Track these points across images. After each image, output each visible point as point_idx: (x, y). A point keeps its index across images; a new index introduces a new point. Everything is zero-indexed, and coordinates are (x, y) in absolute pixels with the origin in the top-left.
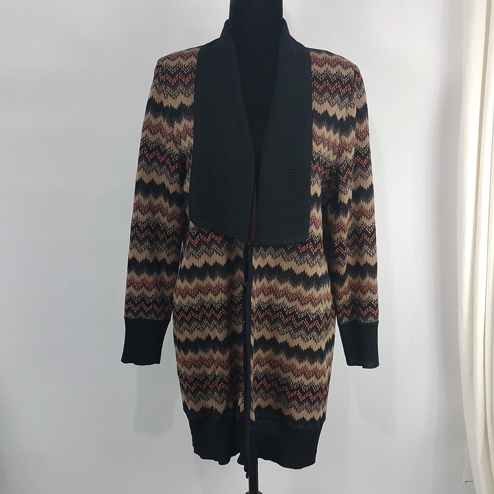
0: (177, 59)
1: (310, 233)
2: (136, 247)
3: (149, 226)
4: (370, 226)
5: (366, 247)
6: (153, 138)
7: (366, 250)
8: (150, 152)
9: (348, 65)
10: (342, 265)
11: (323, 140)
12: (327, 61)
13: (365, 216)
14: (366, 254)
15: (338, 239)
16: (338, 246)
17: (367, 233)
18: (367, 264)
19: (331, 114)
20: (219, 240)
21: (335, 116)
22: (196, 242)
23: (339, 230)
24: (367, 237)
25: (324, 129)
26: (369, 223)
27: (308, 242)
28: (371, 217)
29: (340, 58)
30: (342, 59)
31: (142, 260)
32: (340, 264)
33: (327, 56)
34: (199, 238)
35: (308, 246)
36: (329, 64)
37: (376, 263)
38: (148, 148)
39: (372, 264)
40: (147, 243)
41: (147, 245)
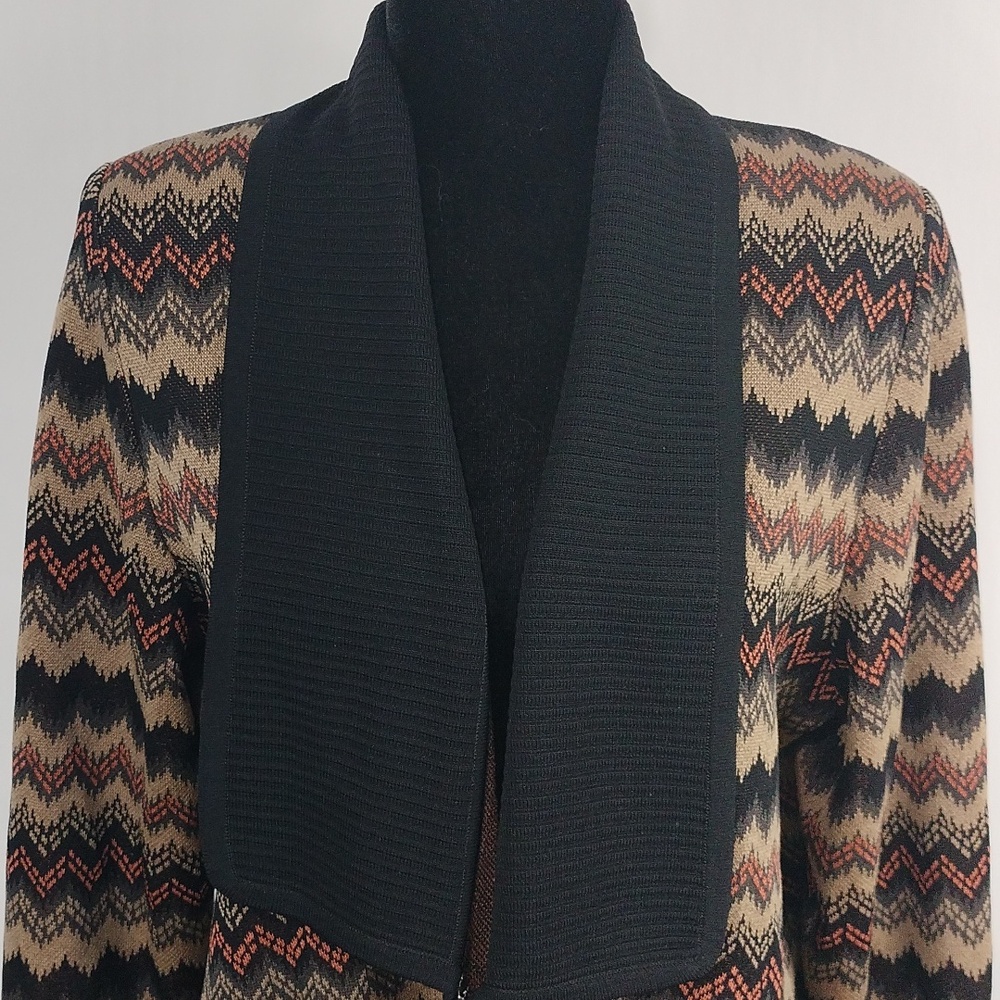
0: (159, 177)
1: (731, 932)
2: (25, 919)
3: (72, 841)
4: (967, 828)
5: (949, 907)
6: (72, 501)
7: (948, 919)
8: (65, 554)
9: (898, 194)
10: (854, 984)
11: (789, 533)
12: (803, 179)
13: (948, 788)
14: (948, 931)
15: (840, 898)
16: (841, 923)
17: (955, 855)
18: (952, 973)
19: (825, 415)
20: (338, 960)
21: (841, 420)
22: (242, 957)
23: (847, 866)
24: (953, 868)
25: (797, 481)
26: (961, 817)
27: (724, 967)
28: (972, 795)
29: (860, 162)
30: (871, 170)
31: (49, 971)
32: (845, 979)
33: (807, 154)
34: (255, 941)
35: (725, 983)
36: (814, 190)
37: (989, 967)
38: (55, 541)
39: (972, 968)
40: (70, 905)
41: (71, 911)
